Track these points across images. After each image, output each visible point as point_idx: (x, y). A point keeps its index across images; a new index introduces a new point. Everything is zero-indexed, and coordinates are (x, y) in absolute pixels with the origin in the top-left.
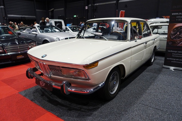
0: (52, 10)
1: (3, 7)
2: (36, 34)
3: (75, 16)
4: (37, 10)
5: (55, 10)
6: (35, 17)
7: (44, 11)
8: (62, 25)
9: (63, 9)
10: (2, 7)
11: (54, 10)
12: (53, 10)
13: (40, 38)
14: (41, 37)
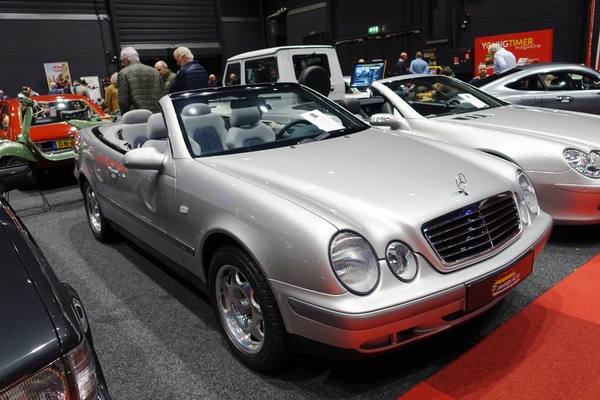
0: (279, 12)
1: (106, 16)
2: (160, 168)
3: (374, 30)
4: (224, 19)
5: (291, 13)
6: (216, 45)
7: (250, 19)
8: (328, 74)
9: (323, 5)
10: (102, 16)
11: (286, 12)
12: (284, 14)
13: (184, 209)
14: (191, 201)
